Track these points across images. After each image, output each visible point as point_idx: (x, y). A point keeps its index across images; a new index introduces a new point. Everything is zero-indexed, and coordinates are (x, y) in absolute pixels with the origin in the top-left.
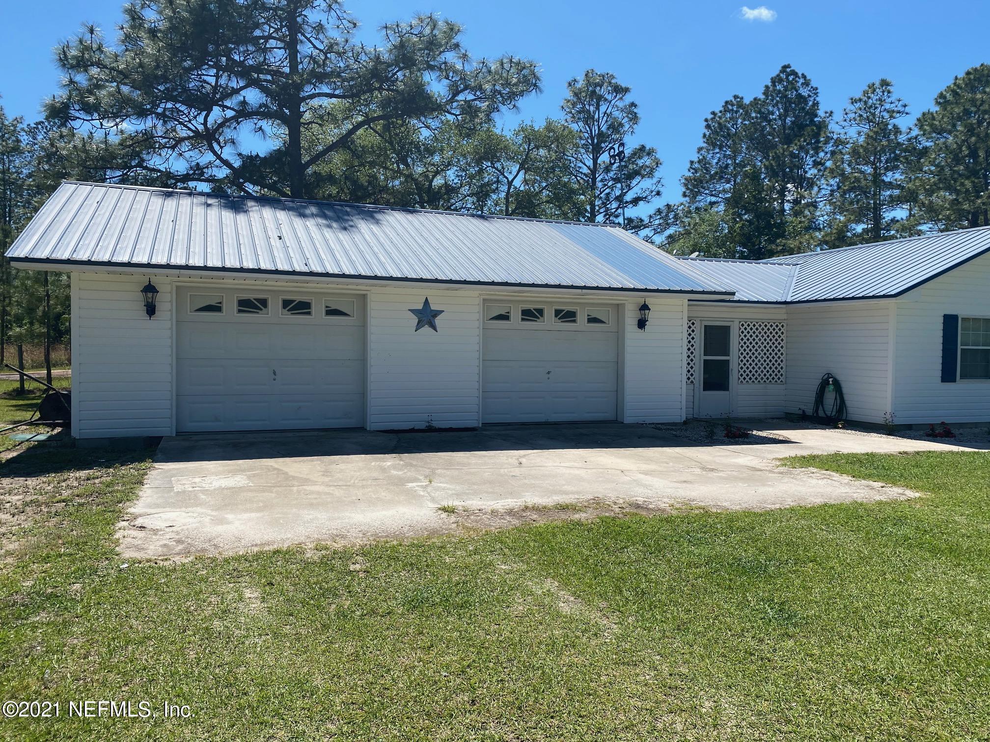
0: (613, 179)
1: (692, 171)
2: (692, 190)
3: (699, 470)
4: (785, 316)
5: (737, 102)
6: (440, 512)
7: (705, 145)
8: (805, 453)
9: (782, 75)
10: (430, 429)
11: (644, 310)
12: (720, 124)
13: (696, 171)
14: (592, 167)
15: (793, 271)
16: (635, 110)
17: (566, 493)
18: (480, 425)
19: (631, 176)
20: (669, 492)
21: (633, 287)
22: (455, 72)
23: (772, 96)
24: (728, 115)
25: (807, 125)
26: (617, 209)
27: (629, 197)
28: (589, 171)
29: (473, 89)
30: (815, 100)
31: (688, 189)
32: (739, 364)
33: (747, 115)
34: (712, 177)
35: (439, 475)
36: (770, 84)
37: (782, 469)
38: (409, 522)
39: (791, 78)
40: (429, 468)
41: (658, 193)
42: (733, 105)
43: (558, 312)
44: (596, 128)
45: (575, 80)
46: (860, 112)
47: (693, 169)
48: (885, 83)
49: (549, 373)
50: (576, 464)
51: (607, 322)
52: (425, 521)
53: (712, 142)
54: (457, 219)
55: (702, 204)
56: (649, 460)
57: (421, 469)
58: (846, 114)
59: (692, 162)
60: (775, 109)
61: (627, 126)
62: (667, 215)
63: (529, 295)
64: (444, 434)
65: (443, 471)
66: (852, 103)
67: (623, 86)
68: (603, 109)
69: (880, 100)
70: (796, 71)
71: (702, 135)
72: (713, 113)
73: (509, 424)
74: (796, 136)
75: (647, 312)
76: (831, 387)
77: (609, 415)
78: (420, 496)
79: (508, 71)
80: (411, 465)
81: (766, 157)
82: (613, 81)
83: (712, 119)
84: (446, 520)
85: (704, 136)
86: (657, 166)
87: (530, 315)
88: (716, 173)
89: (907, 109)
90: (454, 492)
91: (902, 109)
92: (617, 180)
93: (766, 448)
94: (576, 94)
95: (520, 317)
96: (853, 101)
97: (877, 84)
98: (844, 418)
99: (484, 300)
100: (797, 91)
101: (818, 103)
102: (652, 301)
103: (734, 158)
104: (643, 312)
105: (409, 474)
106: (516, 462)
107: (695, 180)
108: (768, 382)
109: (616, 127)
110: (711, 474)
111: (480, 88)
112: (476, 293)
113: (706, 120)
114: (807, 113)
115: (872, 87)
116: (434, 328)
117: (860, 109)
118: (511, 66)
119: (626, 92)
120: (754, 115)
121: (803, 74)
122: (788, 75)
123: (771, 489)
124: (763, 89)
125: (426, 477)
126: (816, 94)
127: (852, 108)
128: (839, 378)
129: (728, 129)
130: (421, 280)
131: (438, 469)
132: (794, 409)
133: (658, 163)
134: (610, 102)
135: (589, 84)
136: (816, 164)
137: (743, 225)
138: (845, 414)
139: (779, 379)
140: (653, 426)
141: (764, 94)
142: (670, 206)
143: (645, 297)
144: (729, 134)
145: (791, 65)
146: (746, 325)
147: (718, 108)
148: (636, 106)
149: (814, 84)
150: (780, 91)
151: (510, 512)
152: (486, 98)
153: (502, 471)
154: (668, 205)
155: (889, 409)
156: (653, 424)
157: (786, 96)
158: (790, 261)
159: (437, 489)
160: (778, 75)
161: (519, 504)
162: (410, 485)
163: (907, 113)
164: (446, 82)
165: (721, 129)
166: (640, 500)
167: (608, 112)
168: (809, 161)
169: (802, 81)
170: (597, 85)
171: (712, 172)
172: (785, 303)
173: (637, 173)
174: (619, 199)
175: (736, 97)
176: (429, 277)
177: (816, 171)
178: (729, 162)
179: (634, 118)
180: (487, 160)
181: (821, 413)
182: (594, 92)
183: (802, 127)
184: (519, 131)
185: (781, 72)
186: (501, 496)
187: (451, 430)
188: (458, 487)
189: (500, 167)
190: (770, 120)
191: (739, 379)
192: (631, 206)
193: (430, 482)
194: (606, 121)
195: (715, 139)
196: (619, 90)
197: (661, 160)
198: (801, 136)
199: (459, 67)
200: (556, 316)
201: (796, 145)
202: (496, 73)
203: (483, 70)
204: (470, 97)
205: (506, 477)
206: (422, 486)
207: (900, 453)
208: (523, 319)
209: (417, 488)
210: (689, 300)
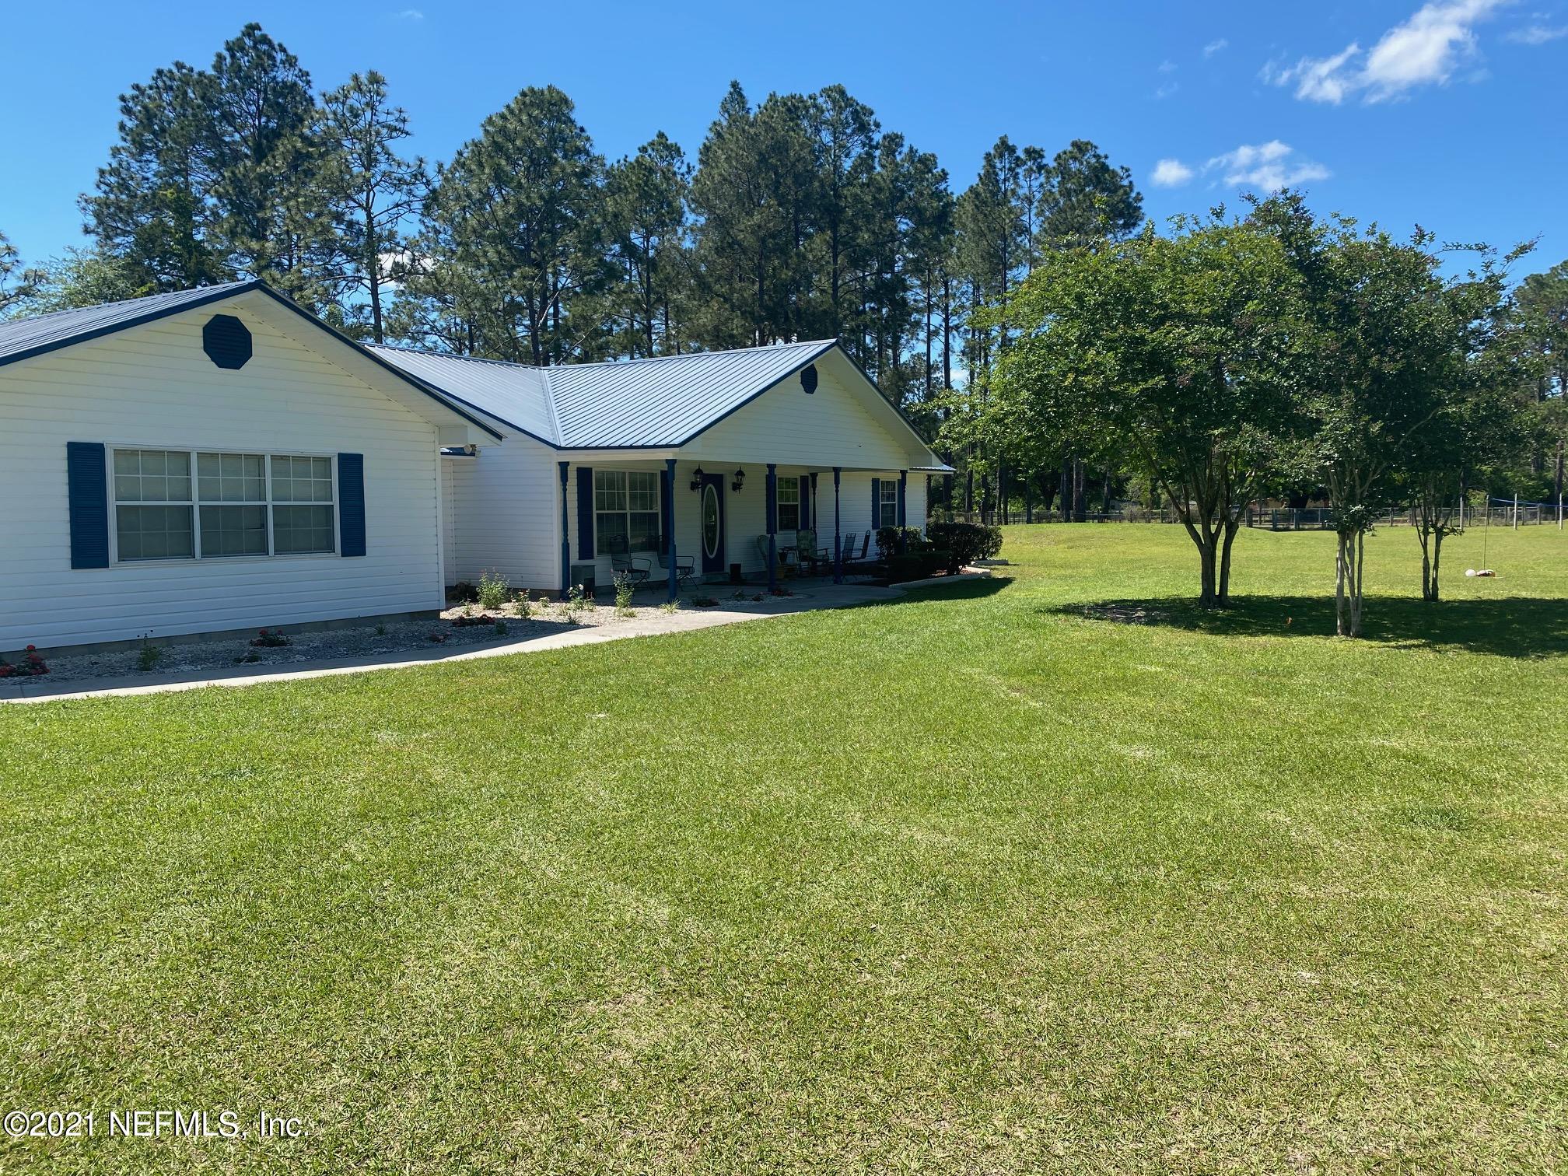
1: (102, 188)
7: (123, 143)
9: (246, 40)
12: (146, 109)
13: (108, 188)
24: (165, 96)
36: (225, 52)
39: (262, 48)
42: (171, 78)
47: (104, 184)
48: (374, 79)
53: (134, 140)
59: (103, 172)
69: (369, 105)
70: (269, 37)
72: (135, 87)
83: (134, 98)
85: (123, 127)
97: (365, 78)
107: (108, 206)
113: (123, 99)
121: (282, 46)
122: (257, 43)
124: (213, 59)
141: (214, 67)
144: (163, 130)
145: (260, 26)
147: (146, 80)
150: (240, 67)
160: (239, 40)
165: (149, 119)
169: (281, 56)
175: (177, 64)
185: (244, 34)
195: (139, 135)
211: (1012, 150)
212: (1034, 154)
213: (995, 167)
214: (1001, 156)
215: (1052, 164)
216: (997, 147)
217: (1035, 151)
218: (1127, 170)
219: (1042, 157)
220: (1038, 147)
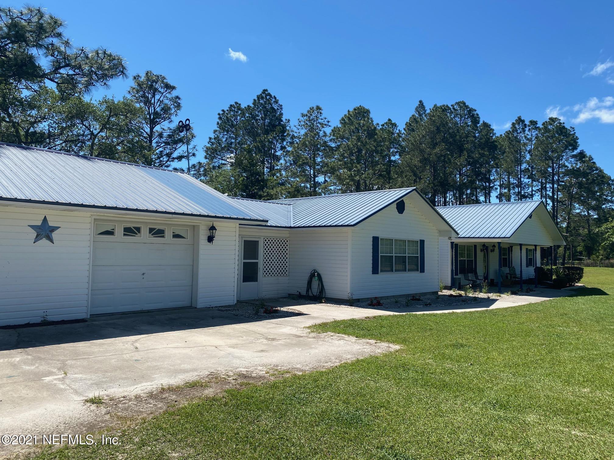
0: (164, 142)
1: (210, 144)
2: (210, 155)
3: (265, 340)
4: (288, 235)
5: (237, 106)
6: (89, 404)
7: (218, 129)
8: (318, 322)
9: (263, 95)
10: (45, 323)
11: (213, 230)
12: (227, 117)
13: (213, 144)
14: (149, 133)
15: (289, 208)
16: (179, 101)
17: (185, 371)
18: (89, 317)
19: (176, 142)
20: (257, 361)
21: (207, 214)
22: (60, 52)
23: (258, 106)
24: (232, 113)
25: (277, 126)
26: (167, 161)
27: (175, 155)
28: (147, 136)
29: (73, 68)
30: (280, 112)
31: (208, 154)
32: (264, 265)
33: (243, 114)
34: (223, 149)
35: (71, 366)
36: (256, 99)
37: (313, 335)
38: (61, 419)
39: (268, 97)
40: (58, 360)
41: (194, 155)
42: (235, 108)
43: (151, 230)
44: (153, 108)
45: (139, 76)
46: (306, 122)
47: (211, 142)
48: (318, 108)
49: (143, 274)
50: (180, 345)
51: (186, 238)
52: (78, 416)
53: (223, 128)
54: (65, 157)
55: (216, 164)
56: (229, 336)
57: (51, 362)
58: (300, 122)
59: (210, 138)
60: (259, 114)
61: (173, 111)
62: (199, 169)
63: (131, 217)
64: (59, 326)
65: (73, 362)
66: (302, 116)
67: (172, 85)
68: (157, 97)
69: (316, 117)
70: (271, 94)
71: (217, 123)
72: (223, 111)
73: (112, 314)
74: (271, 131)
75: (214, 231)
76: (317, 278)
77: (186, 303)
78: (61, 390)
79: (102, 60)
80: (40, 359)
81: (254, 140)
82: (165, 81)
83: (222, 114)
84: (97, 412)
85: (218, 123)
86: (192, 138)
87: (130, 231)
88: (225, 147)
89: (330, 124)
90: (91, 382)
91: (326, 123)
92: (167, 143)
93: (293, 320)
94: (139, 85)
95: (123, 232)
96: (303, 115)
97: (315, 108)
98: (324, 296)
99: (95, 219)
100: (271, 105)
101: (282, 114)
102: (217, 224)
103: (236, 139)
104: (211, 231)
105: (41, 368)
106: (132, 347)
107: (213, 149)
108: (279, 275)
109: (166, 110)
110: (275, 343)
111: (80, 67)
112: (89, 214)
113: (219, 114)
114: (277, 118)
115: (312, 109)
116: (51, 240)
117: (307, 120)
118: (105, 56)
119: (173, 89)
120: (247, 115)
121: (274, 96)
122: (266, 95)
123: (317, 351)
124: (252, 101)
125: (59, 369)
126: (281, 108)
127: (303, 119)
128: (320, 272)
129: (232, 122)
130: (44, 202)
131: (67, 360)
132: (294, 291)
133: (193, 136)
134: (162, 94)
135: (148, 80)
136: (283, 148)
137: (244, 179)
138: (324, 294)
139: (285, 273)
140: (217, 309)
141: (253, 104)
142: (201, 163)
143: (213, 221)
144: (232, 124)
145: (268, 90)
146: (267, 241)
147: (226, 108)
148: (179, 99)
149: (280, 102)
150: (262, 103)
151: (151, 395)
152: (84, 75)
153: (125, 356)
154: (199, 163)
155: (349, 290)
156: (217, 307)
157: (265, 107)
158: (286, 202)
159: (75, 380)
160: (261, 95)
161: (155, 386)
162: (47, 379)
163: (329, 126)
164: (50, 58)
165: (228, 121)
166: (243, 370)
167: (161, 99)
168: (279, 146)
169: (274, 100)
170: (154, 81)
171: (223, 146)
172: (290, 227)
173: (181, 141)
174: (169, 155)
175: (236, 103)
176: (50, 200)
177: (282, 152)
178: (233, 141)
179: (178, 106)
180: (78, 118)
181: (310, 294)
182: (152, 85)
183: (274, 126)
184: (103, 102)
185: (262, 93)
186: (135, 381)
187: (63, 322)
188: (93, 377)
189: (87, 125)
190: (257, 120)
191: (263, 274)
192: (176, 160)
193: (65, 373)
194: (159, 105)
195: (224, 126)
196: (168, 87)
197: (195, 135)
198: (274, 131)
199: (63, 49)
200: (150, 233)
201: (271, 136)
202: (93, 58)
203: (81, 55)
204: (71, 72)
205: (131, 362)
206: (59, 379)
207: (366, 318)
208: (125, 235)
209: (55, 382)
210: (239, 224)
211: (523, 121)
212: (534, 123)
213: (516, 128)
214: (519, 124)
215: (541, 126)
216: (516, 120)
217: (534, 122)
218: (573, 128)
219: (537, 124)
220: (535, 120)
